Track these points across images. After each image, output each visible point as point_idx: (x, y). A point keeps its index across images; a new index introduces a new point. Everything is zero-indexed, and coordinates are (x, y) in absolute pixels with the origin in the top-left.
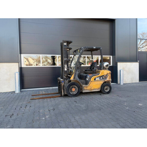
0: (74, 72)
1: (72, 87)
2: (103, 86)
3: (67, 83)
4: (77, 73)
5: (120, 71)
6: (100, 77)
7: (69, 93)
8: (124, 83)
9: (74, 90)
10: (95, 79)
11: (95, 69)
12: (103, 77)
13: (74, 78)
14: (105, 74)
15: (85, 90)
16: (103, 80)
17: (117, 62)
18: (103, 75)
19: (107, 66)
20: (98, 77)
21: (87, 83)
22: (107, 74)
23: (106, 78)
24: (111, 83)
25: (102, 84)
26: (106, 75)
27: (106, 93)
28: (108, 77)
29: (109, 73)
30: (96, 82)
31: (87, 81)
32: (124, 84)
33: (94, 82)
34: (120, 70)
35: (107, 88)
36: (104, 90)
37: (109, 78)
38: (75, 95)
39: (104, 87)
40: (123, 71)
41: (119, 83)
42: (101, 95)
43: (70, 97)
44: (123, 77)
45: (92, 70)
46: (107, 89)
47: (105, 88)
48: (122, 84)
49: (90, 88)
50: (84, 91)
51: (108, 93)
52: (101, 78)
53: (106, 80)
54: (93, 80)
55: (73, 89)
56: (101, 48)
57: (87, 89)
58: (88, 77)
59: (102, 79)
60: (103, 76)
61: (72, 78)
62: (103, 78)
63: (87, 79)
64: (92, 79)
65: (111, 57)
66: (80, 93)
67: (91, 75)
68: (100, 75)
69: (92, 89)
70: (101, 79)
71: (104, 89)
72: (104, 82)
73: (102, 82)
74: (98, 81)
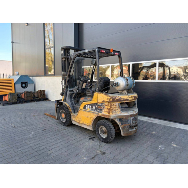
6: (92, 105)
10: (85, 107)
12: (96, 106)
14: (100, 101)
15: (73, 121)
16: (95, 112)
18: (96, 102)
20: (89, 105)
22: (103, 102)
23: (101, 110)
26: (102, 104)
28: (104, 108)
29: (106, 100)
30: (85, 112)
33: (83, 112)
37: (107, 110)
49: (77, 119)
53: (100, 114)
54: (82, 108)
55: (63, 115)
59: (95, 110)
60: (96, 104)
62: (96, 109)
67: (83, 99)
69: (81, 122)
70: (93, 110)
72: (97, 115)
73: (94, 116)
74: (88, 111)
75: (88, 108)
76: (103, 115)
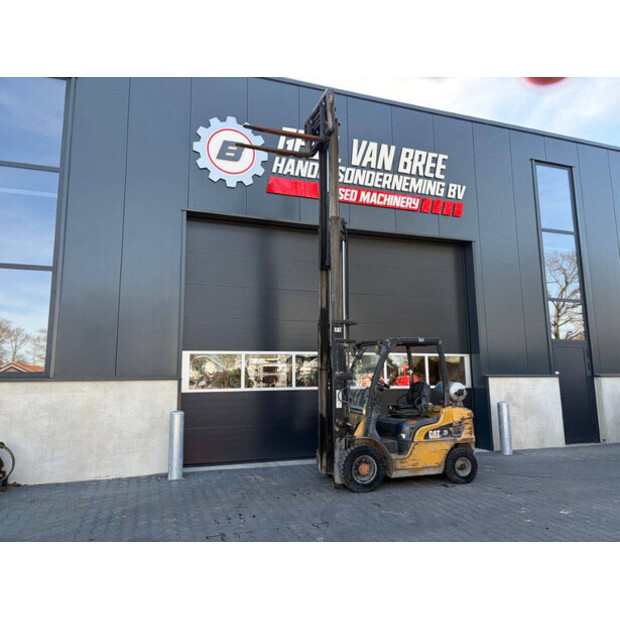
0: (364, 412)
1: (360, 462)
2: (451, 457)
3: (343, 447)
4: (374, 415)
5: (499, 406)
6: (442, 429)
7: (353, 480)
8: (514, 449)
9: (367, 471)
10: (427, 436)
11: (423, 403)
12: (451, 429)
13: (366, 432)
14: (457, 419)
15: (398, 469)
16: (450, 438)
17: (487, 378)
18: (451, 422)
19: (459, 393)
20: (436, 429)
21: (402, 448)
22: (463, 419)
23: (459, 432)
24: (473, 448)
25: (446, 452)
26: (460, 422)
27: (462, 480)
28: (464, 428)
29: (466, 417)
30: (430, 445)
31: (404, 441)
32: (515, 452)
33: (424, 445)
34: (498, 404)
35: (462, 462)
36: (455, 472)
37: (469, 431)
38: (370, 487)
39: (455, 461)
40: (508, 407)
41: (497, 447)
42: (446, 486)
43: (353, 492)
44: (509, 427)
45: (415, 408)
46: (462, 468)
47: (459, 463)
48: (508, 451)
49: (412, 463)
50: (395, 475)
51: (468, 479)
52: (446, 432)
53: (459, 439)
54: (422, 439)
55: (364, 468)
56: (440, 342)
57: (403, 466)
58: (406, 428)
59: (447, 436)
60: (451, 425)
61: (359, 433)
62: (450, 433)
63: (404, 436)
64: (419, 436)
65: (467, 357)
66: (384, 480)
67: (413, 423)
68: (441, 422)
69: (420, 466)
70: (443, 436)
71: (454, 468)
72: (453, 443)
73: (447, 446)
74: (434, 441)
75: (434, 435)
76: (464, 440)
